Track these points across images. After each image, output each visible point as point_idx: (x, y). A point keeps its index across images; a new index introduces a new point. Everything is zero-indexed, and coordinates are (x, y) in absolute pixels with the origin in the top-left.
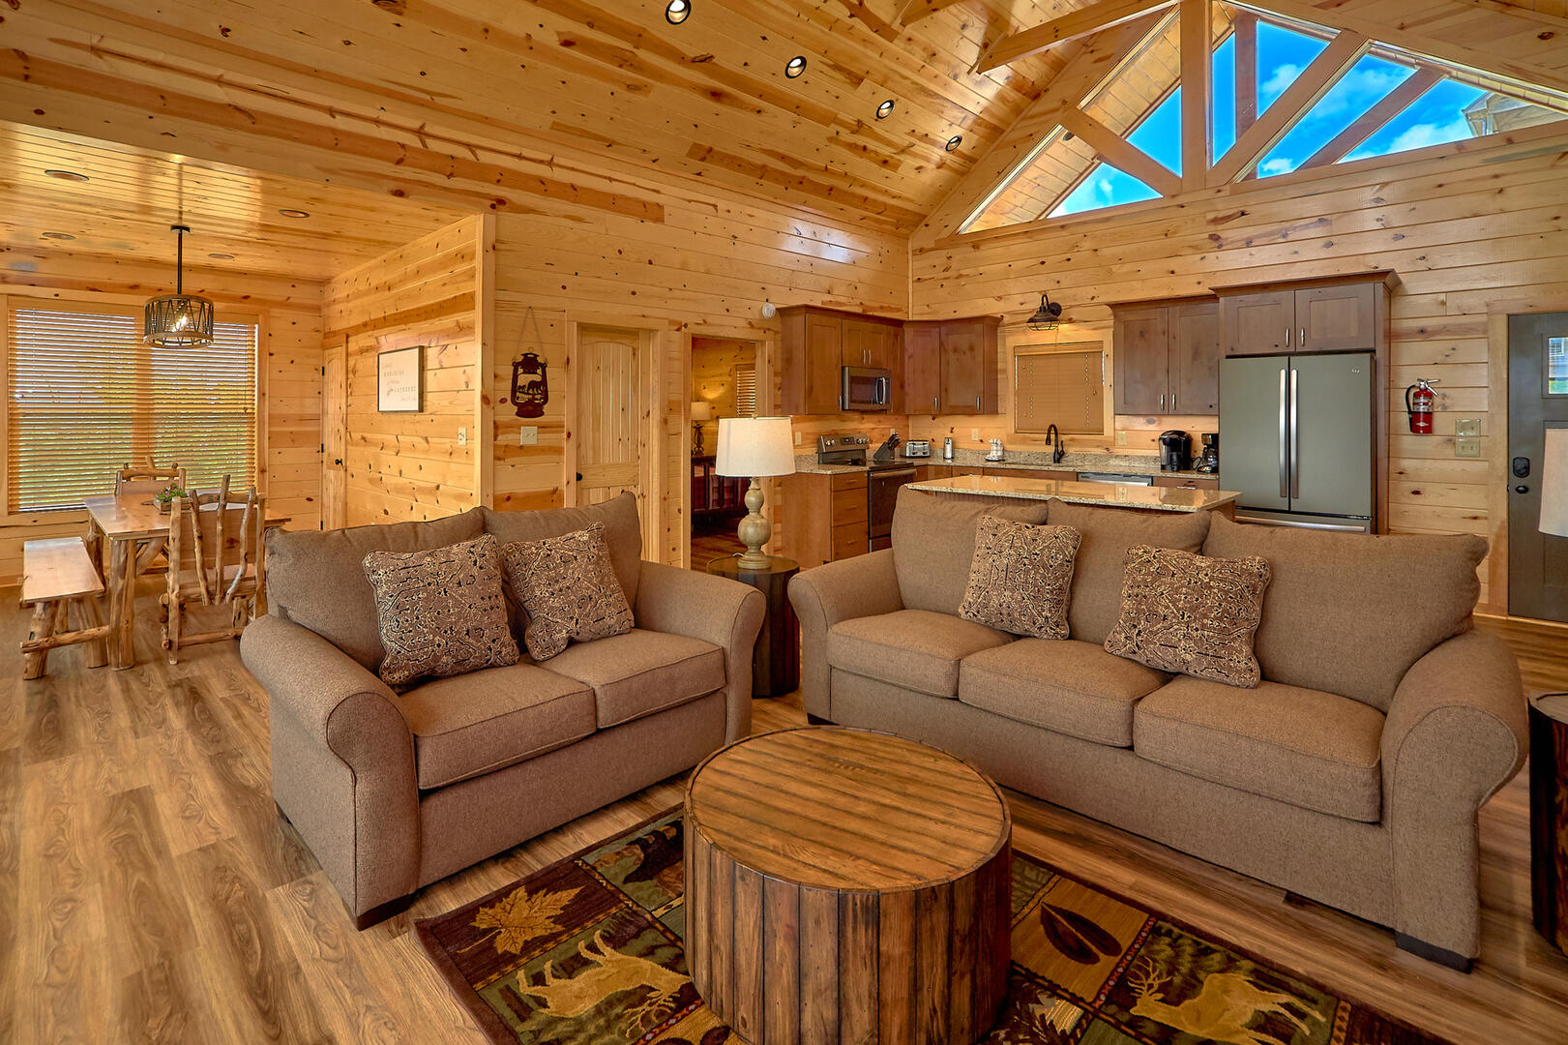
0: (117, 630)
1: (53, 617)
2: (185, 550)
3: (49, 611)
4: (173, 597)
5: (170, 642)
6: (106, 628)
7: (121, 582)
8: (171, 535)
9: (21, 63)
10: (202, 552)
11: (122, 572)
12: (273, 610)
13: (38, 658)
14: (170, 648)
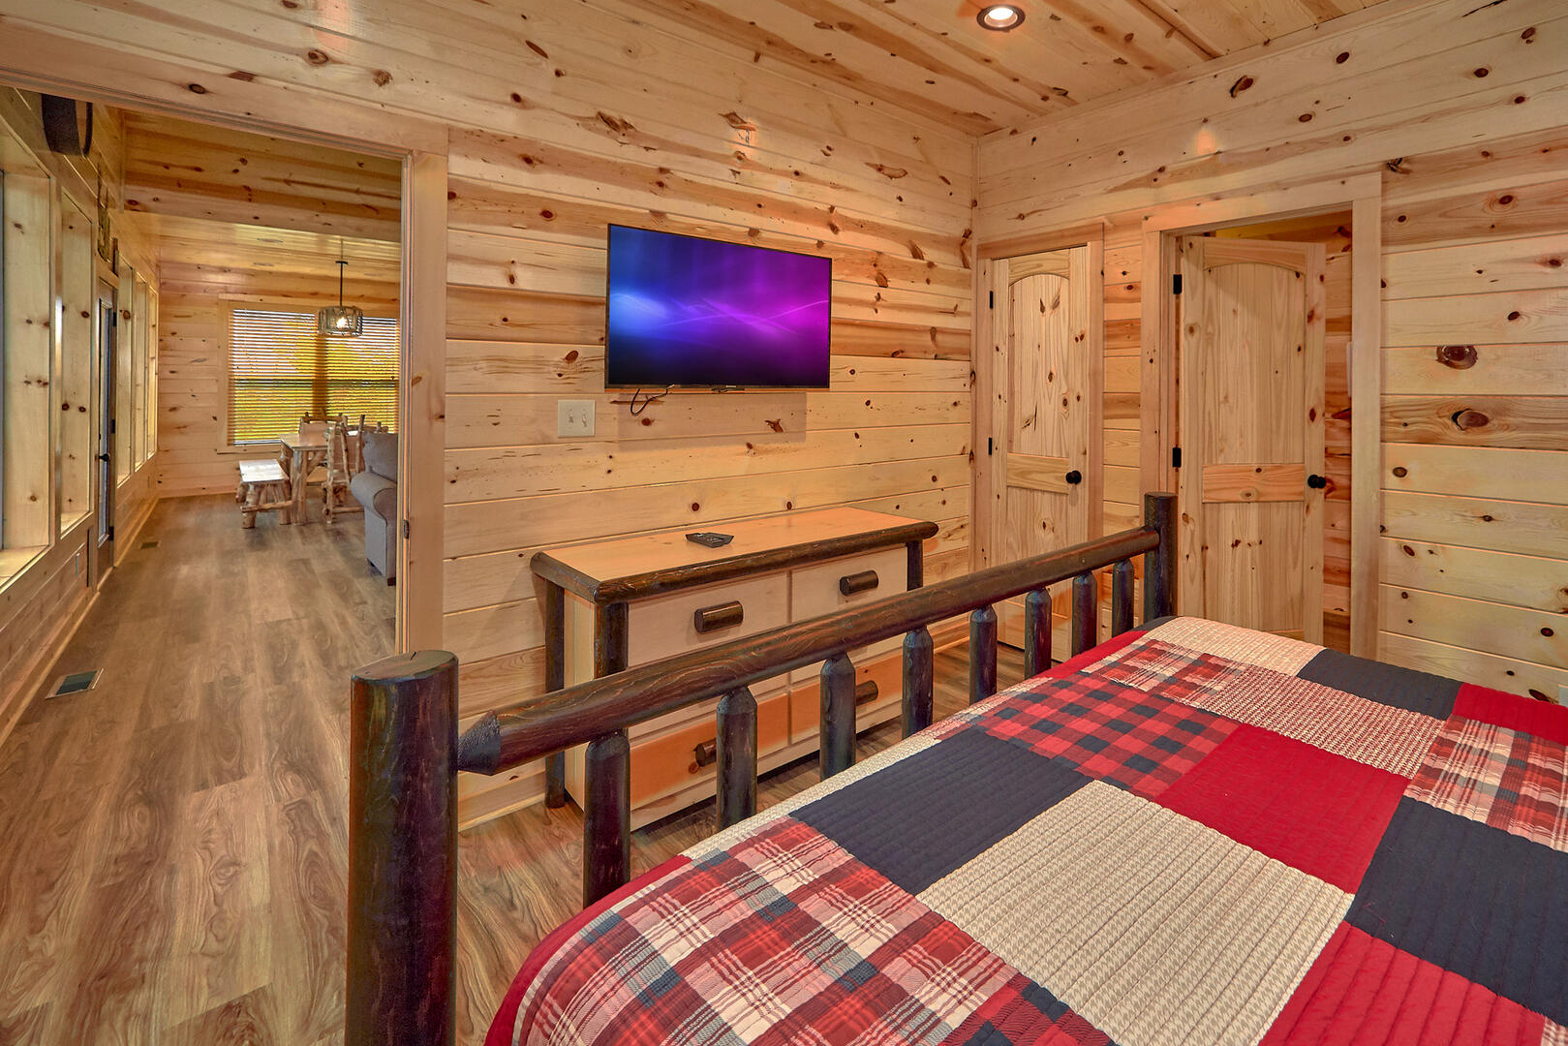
0: (296, 502)
1: (259, 493)
2: (337, 457)
3: (257, 490)
4: (330, 484)
5: (328, 511)
6: (290, 502)
7: (299, 475)
8: (329, 449)
9: (247, 193)
10: (348, 458)
11: (299, 469)
12: (367, 469)
13: (251, 517)
14: (328, 514)
